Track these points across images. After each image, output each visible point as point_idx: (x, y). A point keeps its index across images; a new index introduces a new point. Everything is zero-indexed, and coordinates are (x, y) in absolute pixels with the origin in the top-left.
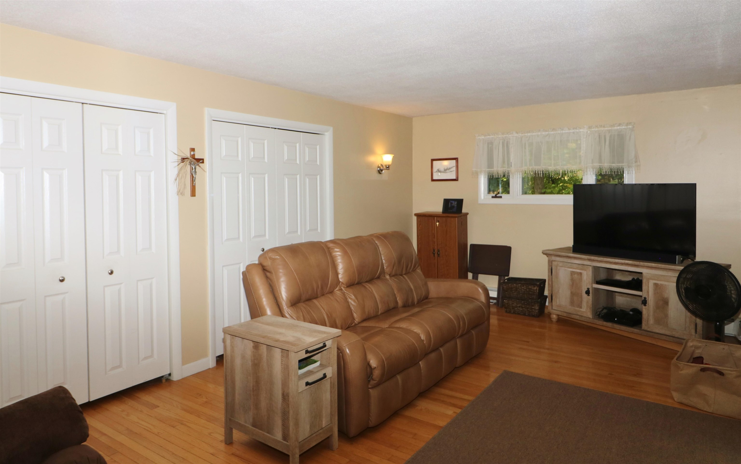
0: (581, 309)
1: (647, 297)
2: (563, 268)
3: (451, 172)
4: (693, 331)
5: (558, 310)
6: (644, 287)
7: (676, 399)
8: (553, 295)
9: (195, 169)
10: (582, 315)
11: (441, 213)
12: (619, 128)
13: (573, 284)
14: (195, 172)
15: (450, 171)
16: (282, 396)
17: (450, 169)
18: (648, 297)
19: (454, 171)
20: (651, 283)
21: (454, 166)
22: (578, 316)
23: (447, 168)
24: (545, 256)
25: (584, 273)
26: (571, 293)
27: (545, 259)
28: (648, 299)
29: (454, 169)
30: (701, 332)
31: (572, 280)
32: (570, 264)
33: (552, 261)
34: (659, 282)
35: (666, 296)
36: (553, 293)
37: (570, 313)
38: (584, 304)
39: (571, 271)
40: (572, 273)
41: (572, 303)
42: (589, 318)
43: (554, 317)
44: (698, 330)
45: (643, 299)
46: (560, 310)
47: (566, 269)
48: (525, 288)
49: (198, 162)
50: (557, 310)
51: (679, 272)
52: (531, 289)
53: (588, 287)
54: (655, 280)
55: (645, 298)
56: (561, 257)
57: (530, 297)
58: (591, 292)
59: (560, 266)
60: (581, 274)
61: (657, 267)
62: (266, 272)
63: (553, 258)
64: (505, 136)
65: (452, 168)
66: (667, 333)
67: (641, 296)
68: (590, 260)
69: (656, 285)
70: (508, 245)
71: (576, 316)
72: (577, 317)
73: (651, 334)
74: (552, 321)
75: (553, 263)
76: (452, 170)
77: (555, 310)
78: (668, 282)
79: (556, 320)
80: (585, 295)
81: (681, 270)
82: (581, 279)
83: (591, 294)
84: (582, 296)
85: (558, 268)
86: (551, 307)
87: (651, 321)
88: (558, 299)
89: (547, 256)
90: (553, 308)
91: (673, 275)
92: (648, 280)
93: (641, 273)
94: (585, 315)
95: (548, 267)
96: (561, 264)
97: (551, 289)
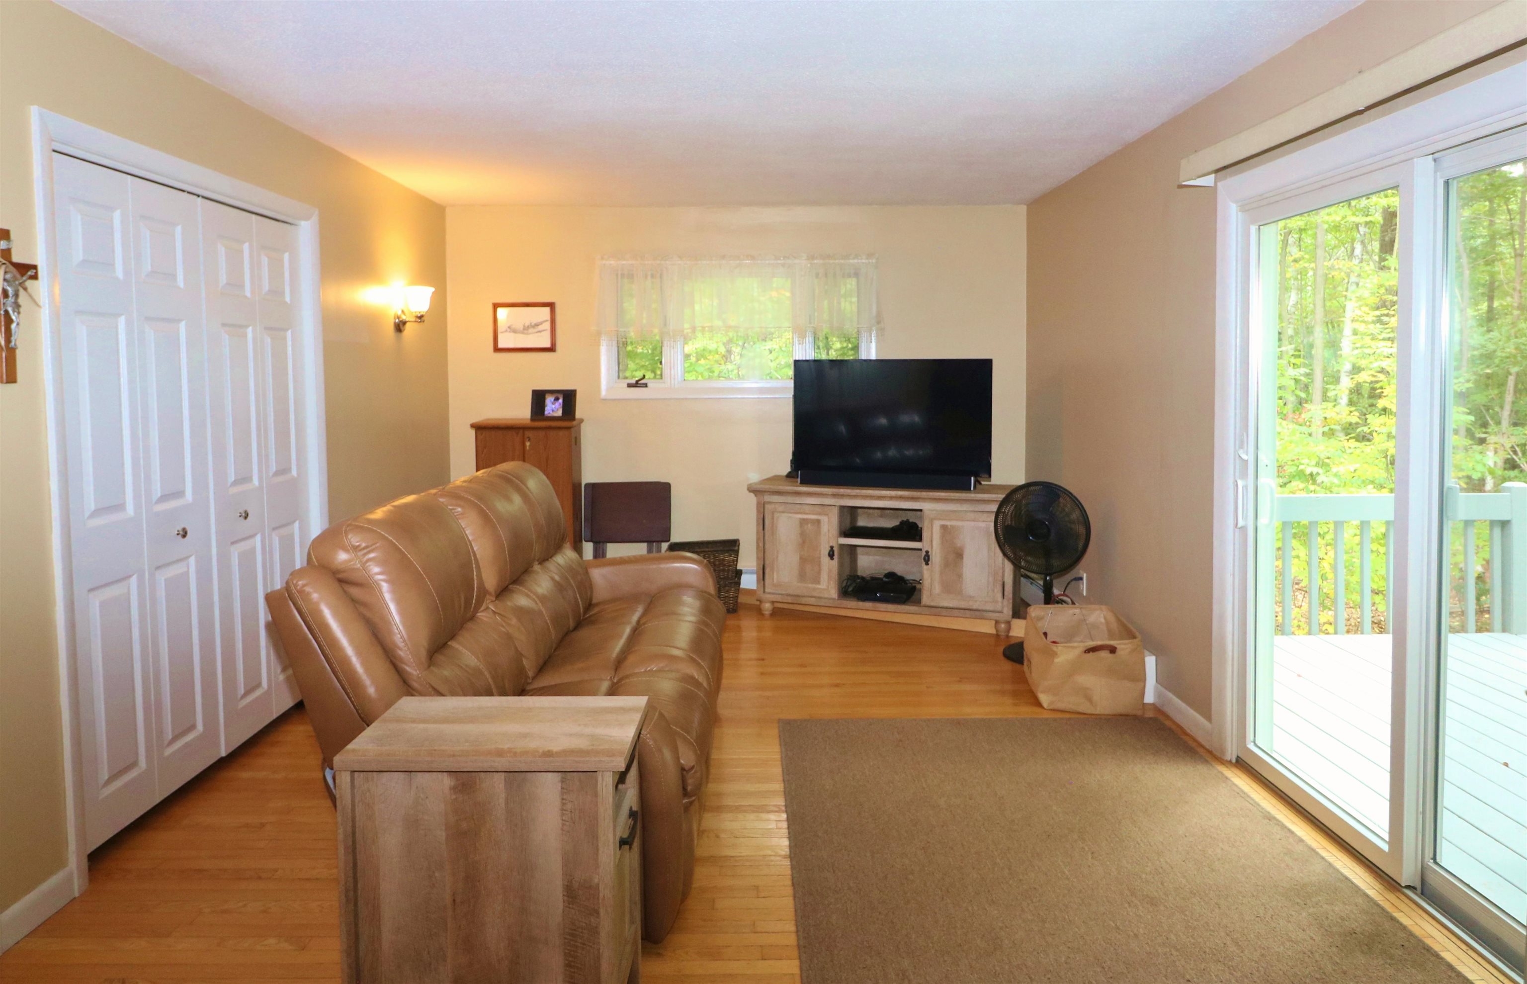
0: (818, 586)
1: (930, 550)
2: (786, 514)
3: (540, 332)
4: (999, 595)
5: (777, 592)
6: (925, 535)
7: (1045, 705)
8: (766, 566)
9: (16, 295)
10: (821, 595)
11: (529, 422)
12: (856, 261)
13: (804, 542)
14: (17, 306)
15: (537, 330)
16: (565, 893)
17: (537, 325)
18: (932, 551)
19: (546, 330)
20: (937, 525)
21: (547, 321)
22: (813, 599)
23: (529, 324)
24: (752, 495)
25: (824, 519)
26: (801, 558)
27: (752, 499)
28: (932, 553)
29: (547, 326)
30: (1011, 596)
31: (803, 534)
32: (799, 506)
33: (764, 503)
34: (948, 523)
35: (959, 543)
36: (767, 562)
37: (798, 596)
38: (824, 577)
39: (800, 519)
40: (803, 522)
41: (802, 576)
42: (834, 599)
43: (767, 607)
44: (1006, 593)
45: (924, 553)
46: (780, 592)
47: (790, 515)
48: (712, 560)
49: (23, 275)
50: (773, 594)
51: (999, 503)
52: (724, 560)
53: (831, 544)
54: (942, 520)
55: (927, 552)
56: (782, 495)
57: (722, 577)
58: (836, 553)
59: (780, 512)
60: (818, 521)
61: (949, 498)
62: (346, 587)
63: (767, 498)
64: (658, 262)
65: (541, 323)
66: (963, 605)
67: (921, 550)
68: (834, 496)
69: (944, 527)
70: (663, 480)
71: (809, 599)
72: (812, 601)
73: (935, 610)
74: (763, 615)
75: (766, 506)
76: (540, 328)
77: (769, 593)
78: (963, 520)
79: (771, 612)
80: (825, 559)
81: (1001, 499)
82: (818, 532)
83: (836, 557)
84: (820, 562)
85: (776, 515)
86: (762, 588)
87: (937, 589)
88: (775, 574)
89: (756, 496)
90: (767, 590)
91: (971, 509)
92: (932, 521)
93: (921, 510)
94: (826, 596)
95: (757, 515)
96: (781, 508)
97: (762, 556)
